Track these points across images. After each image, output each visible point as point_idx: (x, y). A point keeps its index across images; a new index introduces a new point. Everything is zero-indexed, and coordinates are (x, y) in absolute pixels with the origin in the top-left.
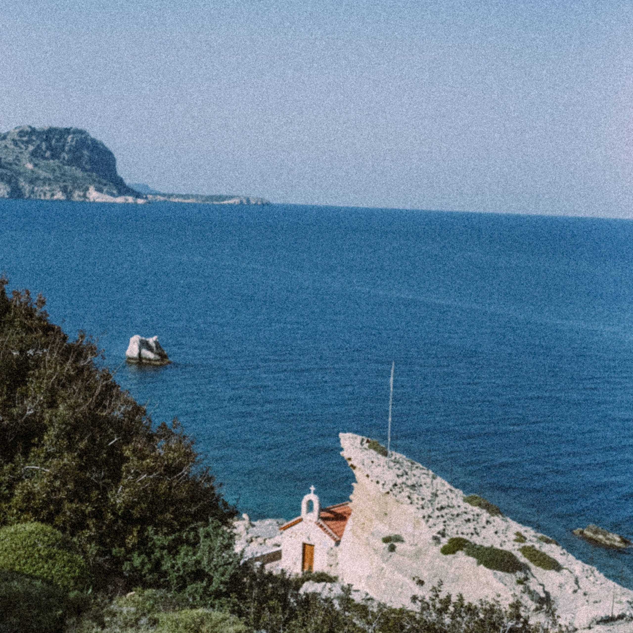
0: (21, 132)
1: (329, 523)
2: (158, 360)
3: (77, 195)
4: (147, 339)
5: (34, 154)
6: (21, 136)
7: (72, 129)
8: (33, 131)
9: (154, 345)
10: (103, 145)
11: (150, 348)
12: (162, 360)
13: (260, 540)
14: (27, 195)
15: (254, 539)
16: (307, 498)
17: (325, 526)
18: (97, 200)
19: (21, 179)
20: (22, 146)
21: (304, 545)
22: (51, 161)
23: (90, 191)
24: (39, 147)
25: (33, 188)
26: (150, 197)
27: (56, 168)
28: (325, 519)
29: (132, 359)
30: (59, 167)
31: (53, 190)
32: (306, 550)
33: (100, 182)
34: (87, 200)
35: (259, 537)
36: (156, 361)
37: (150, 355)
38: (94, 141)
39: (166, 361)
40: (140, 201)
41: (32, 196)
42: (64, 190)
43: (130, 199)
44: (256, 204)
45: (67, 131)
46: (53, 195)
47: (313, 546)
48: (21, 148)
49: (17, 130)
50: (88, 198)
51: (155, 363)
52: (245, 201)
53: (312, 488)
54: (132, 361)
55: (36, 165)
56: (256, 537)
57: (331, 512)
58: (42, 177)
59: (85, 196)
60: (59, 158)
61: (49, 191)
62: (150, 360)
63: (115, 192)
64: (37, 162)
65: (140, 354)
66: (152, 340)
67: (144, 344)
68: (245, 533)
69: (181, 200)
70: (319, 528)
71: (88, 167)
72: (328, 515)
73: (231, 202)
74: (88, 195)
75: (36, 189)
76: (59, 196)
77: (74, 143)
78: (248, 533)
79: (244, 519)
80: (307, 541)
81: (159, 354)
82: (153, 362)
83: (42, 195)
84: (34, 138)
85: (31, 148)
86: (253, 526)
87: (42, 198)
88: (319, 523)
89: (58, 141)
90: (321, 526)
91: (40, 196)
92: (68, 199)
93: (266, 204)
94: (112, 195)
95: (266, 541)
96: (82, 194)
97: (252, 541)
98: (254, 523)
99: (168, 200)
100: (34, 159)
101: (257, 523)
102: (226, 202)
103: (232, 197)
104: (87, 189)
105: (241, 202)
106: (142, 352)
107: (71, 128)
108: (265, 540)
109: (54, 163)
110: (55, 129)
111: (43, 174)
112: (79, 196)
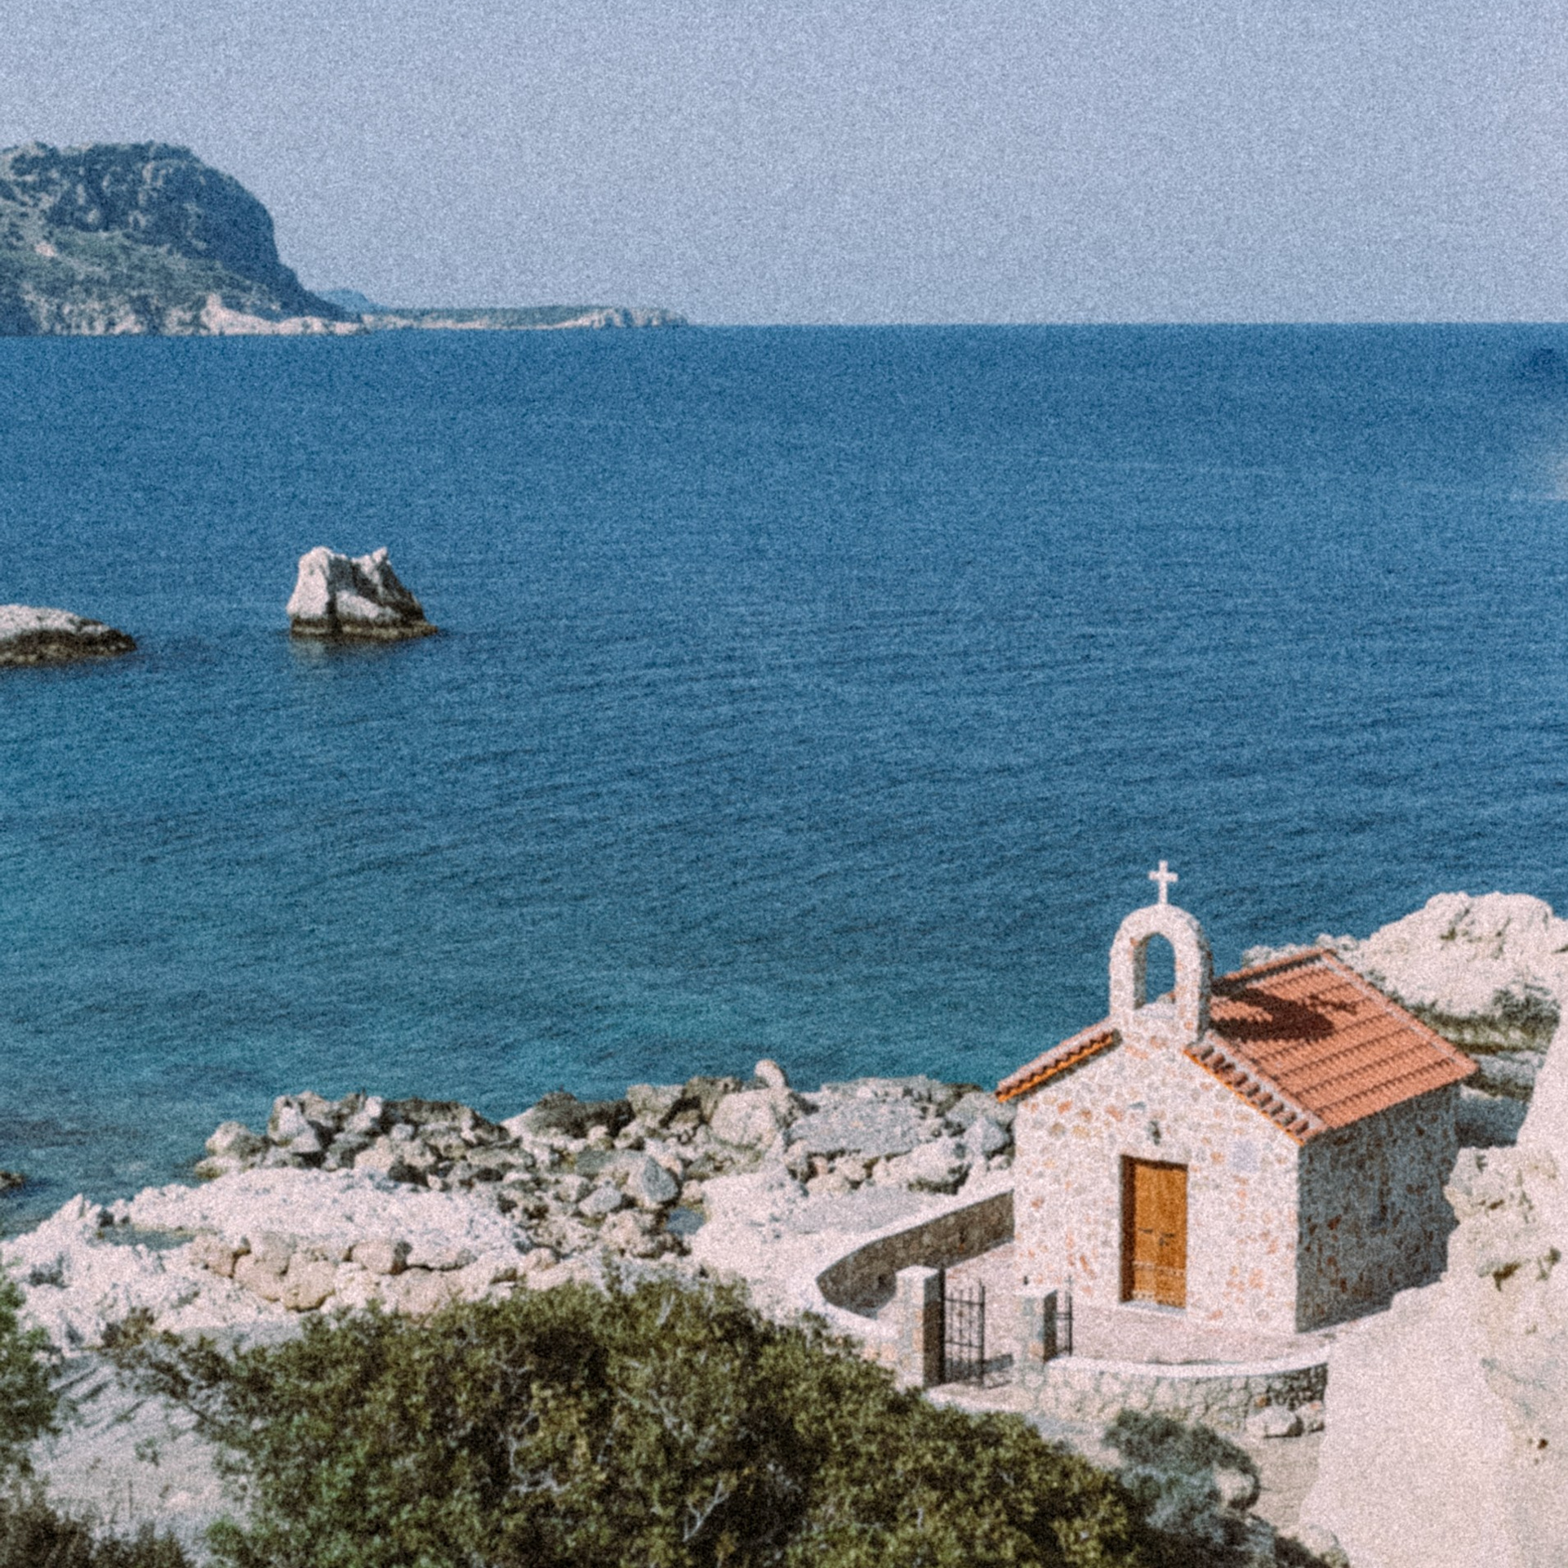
0: (21, 159)
1: (1251, 1048)
2: (394, 624)
3: (175, 320)
4: (354, 560)
5: (57, 217)
6: (21, 173)
7: (152, 149)
8: (52, 157)
9: (376, 578)
10: (238, 186)
11: (364, 588)
12: (405, 624)
13: (848, 1167)
14: (46, 326)
15: (819, 1163)
16: (1137, 924)
17: (1242, 1068)
18: (229, 332)
19: (27, 285)
20: (26, 199)
21: (1129, 1164)
22: (103, 235)
23: (209, 307)
24: (69, 198)
25: (59, 307)
26: (368, 319)
27: (117, 252)
28: (1231, 1030)
29: (309, 622)
30: (124, 248)
31: (111, 309)
32: (1140, 1194)
33: (235, 285)
34: (203, 332)
35: (842, 1152)
36: (384, 625)
37: (367, 609)
38: (212, 174)
39: (419, 626)
40: (342, 328)
41: (58, 328)
42: (142, 307)
43: (317, 325)
44: (647, 326)
45: (140, 152)
46: (111, 324)
47: (1183, 1168)
48: (23, 204)
49: (10, 156)
50: (205, 327)
51: (384, 633)
52: (618, 320)
53: (1163, 876)
54: (309, 630)
55: (62, 246)
56: (831, 1157)
57: (1255, 998)
58: (81, 277)
59: (196, 322)
60: (124, 224)
61: (102, 312)
62: (366, 623)
63: (275, 307)
64: (64, 238)
65: (331, 606)
66: (368, 564)
67: (344, 576)
68: (779, 1140)
69: (449, 324)
70: (1211, 1079)
71: (201, 245)
72: (1241, 1010)
73: (583, 321)
74: (204, 319)
75: (66, 310)
76: (129, 323)
77: (160, 183)
78: (789, 1142)
79: (762, 1083)
80: (1147, 1150)
81: (396, 606)
82: (375, 632)
83: (84, 324)
84: (54, 174)
85: (47, 202)
86: (810, 1109)
87: (85, 331)
88: (1209, 1052)
89: (117, 180)
90: (1221, 1068)
91: (78, 327)
92: (155, 330)
93: (675, 326)
94: (269, 315)
95: (878, 1170)
96: (188, 317)
97: (812, 1172)
98: (809, 1097)
99: (415, 325)
100: (57, 231)
101: (822, 1097)
102: (568, 324)
103: (584, 310)
104: (201, 303)
105: (609, 324)
106: (339, 601)
107: (151, 143)
108: (869, 1166)
109: (111, 239)
110: (112, 150)
111: (82, 268)
112: (181, 323)
